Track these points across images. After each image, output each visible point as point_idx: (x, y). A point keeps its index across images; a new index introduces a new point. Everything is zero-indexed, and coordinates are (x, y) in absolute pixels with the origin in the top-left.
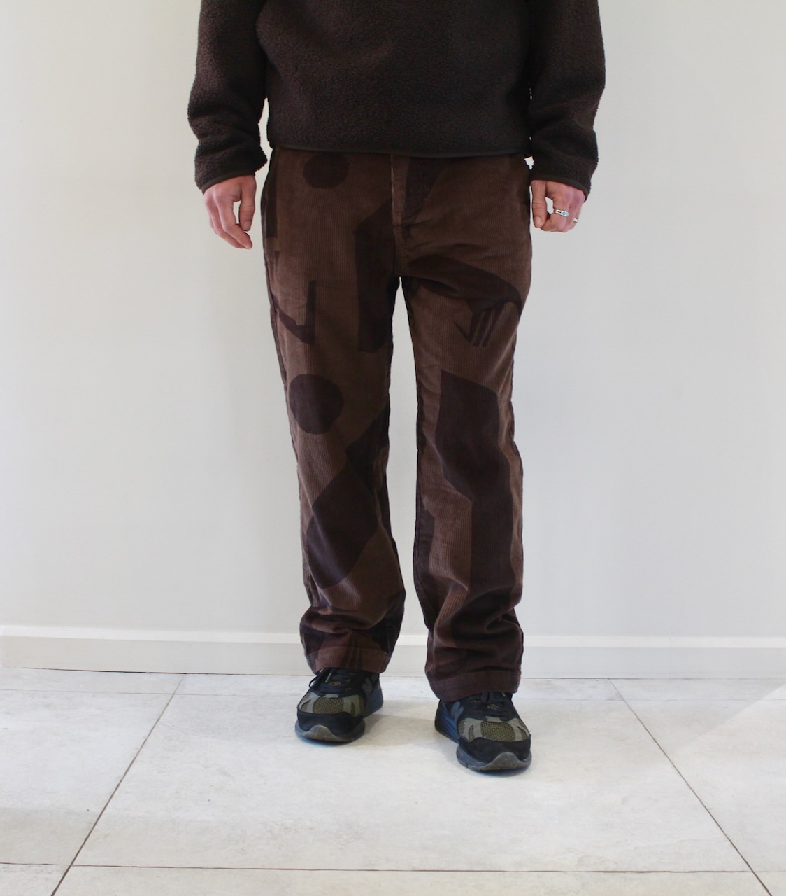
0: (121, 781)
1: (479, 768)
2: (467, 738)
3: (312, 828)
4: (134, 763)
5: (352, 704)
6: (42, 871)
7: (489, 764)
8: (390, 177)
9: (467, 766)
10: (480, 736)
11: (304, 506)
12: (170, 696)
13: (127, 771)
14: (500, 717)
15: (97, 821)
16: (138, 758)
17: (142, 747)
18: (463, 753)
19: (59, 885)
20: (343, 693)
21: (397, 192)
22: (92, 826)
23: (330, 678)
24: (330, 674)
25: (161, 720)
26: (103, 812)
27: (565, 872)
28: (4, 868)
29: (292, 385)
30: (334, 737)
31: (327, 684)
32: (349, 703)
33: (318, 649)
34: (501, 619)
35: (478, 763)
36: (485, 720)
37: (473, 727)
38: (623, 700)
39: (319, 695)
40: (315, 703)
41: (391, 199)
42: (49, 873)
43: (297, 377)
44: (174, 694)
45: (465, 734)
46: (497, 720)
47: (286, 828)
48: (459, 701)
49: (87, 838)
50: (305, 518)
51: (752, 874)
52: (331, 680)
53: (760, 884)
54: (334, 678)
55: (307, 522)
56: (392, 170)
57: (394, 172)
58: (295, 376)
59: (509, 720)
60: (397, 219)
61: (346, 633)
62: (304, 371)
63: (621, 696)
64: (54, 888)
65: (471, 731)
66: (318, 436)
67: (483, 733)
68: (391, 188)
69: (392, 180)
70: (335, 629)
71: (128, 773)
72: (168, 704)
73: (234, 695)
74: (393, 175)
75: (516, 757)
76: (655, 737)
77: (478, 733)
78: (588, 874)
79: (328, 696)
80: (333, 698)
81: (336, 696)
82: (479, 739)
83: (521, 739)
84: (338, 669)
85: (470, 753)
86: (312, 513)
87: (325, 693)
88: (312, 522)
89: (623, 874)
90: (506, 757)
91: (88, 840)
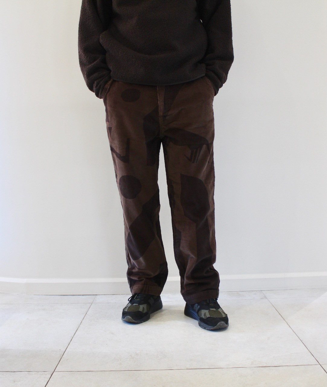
0: (72, 338)
1: (211, 329)
2: (204, 317)
3: (147, 354)
4: (77, 331)
5: (143, 308)
6: (43, 374)
7: (215, 327)
8: (157, 97)
9: (205, 328)
10: (210, 316)
11: (126, 228)
12: (91, 304)
13: (75, 334)
14: (215, 308)
15: (64, 354)
16: (79, 329)
17: (80, 324)
18: (202, 324)
19: (49, 380)
20: (140, 303)
21: (161, 104)
22: (62, 356)
23: (136, 297)
24: (136, 296)
25: (87, 314)
26: (66, 350)
27: (246, 367)
28: (28, 373)
29: (120, 180)
30: (134, 321)
31: (135, 299)
32: (142, 308)
33: (134, 285)
34: (210, 270)
35: (210, 327)
36: (210, 310)
37: (205, 313)
38: (267, 299)
39: (131, 304)
40: (129, 307)
41: (158, 106)
42: (46, 375)
43: (122, 177)
44: (92, 303)
45: (203, 316)
46: (214, 309)
47: (137, 354)
48: (197, 303)
49: (60, 360)
50: (126, 233)
51: (320, 365)
52: (136, 298)
53: (323, 369)
54: (137, 297)
55: (127, 234)
56: (158, 95)
57: (159, 95)
58: (121, 176)
59: (218, 309)
60: (161, 114)
61: (143, 280)
62: (125, 174)
63: (266, 297)
64: (48, 381)
65: (205, 315)
66: (131, 200)
67: (210, 315)
68: (158, 102)
69: (158, 99)
70: (139, 278)
71: (75, 335)
72: (90, 307)
73: (115, 303)
74: (158, 97)
75: (225, 323)
76: (280, 313)
77: (208, 315)
78: (255, 368)
79: (134, 304)
80: (136, 305)
81: (137, 304)
82: (209, 317)
83: (225, 316)
84: (139, 293)
85: (206, 323)
86: (129, 231)
87: (133, 303)
88: (129, 234)
89: (269, 367)
90: (221, 323)
91: (60, 362)
